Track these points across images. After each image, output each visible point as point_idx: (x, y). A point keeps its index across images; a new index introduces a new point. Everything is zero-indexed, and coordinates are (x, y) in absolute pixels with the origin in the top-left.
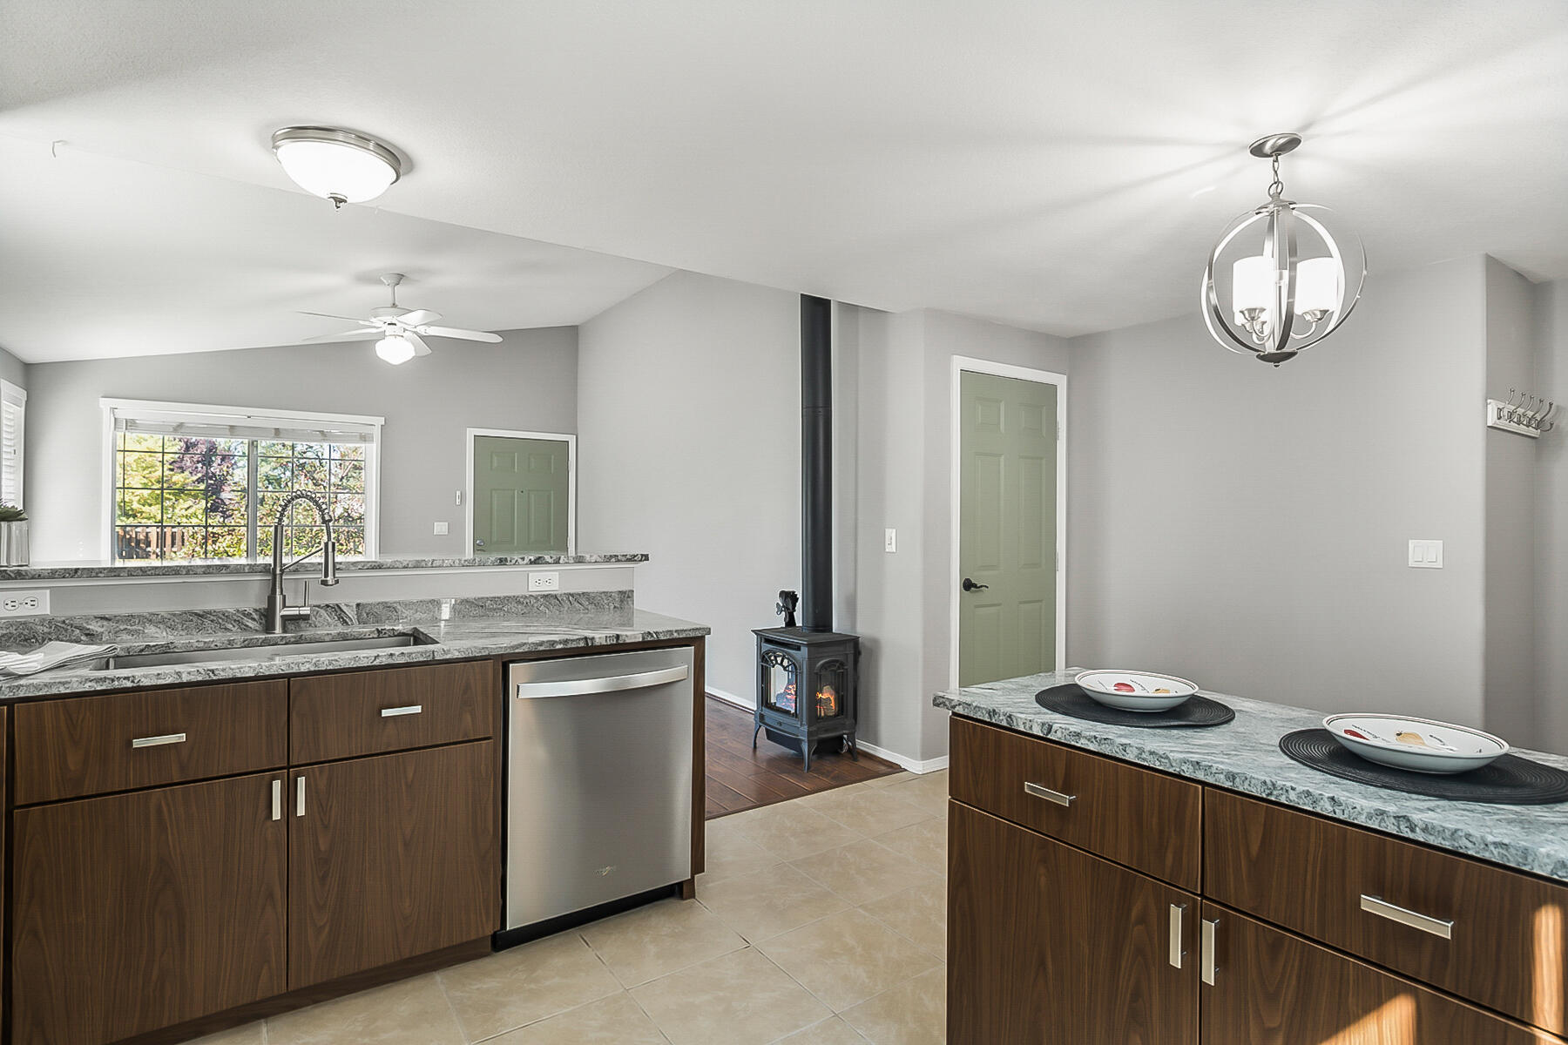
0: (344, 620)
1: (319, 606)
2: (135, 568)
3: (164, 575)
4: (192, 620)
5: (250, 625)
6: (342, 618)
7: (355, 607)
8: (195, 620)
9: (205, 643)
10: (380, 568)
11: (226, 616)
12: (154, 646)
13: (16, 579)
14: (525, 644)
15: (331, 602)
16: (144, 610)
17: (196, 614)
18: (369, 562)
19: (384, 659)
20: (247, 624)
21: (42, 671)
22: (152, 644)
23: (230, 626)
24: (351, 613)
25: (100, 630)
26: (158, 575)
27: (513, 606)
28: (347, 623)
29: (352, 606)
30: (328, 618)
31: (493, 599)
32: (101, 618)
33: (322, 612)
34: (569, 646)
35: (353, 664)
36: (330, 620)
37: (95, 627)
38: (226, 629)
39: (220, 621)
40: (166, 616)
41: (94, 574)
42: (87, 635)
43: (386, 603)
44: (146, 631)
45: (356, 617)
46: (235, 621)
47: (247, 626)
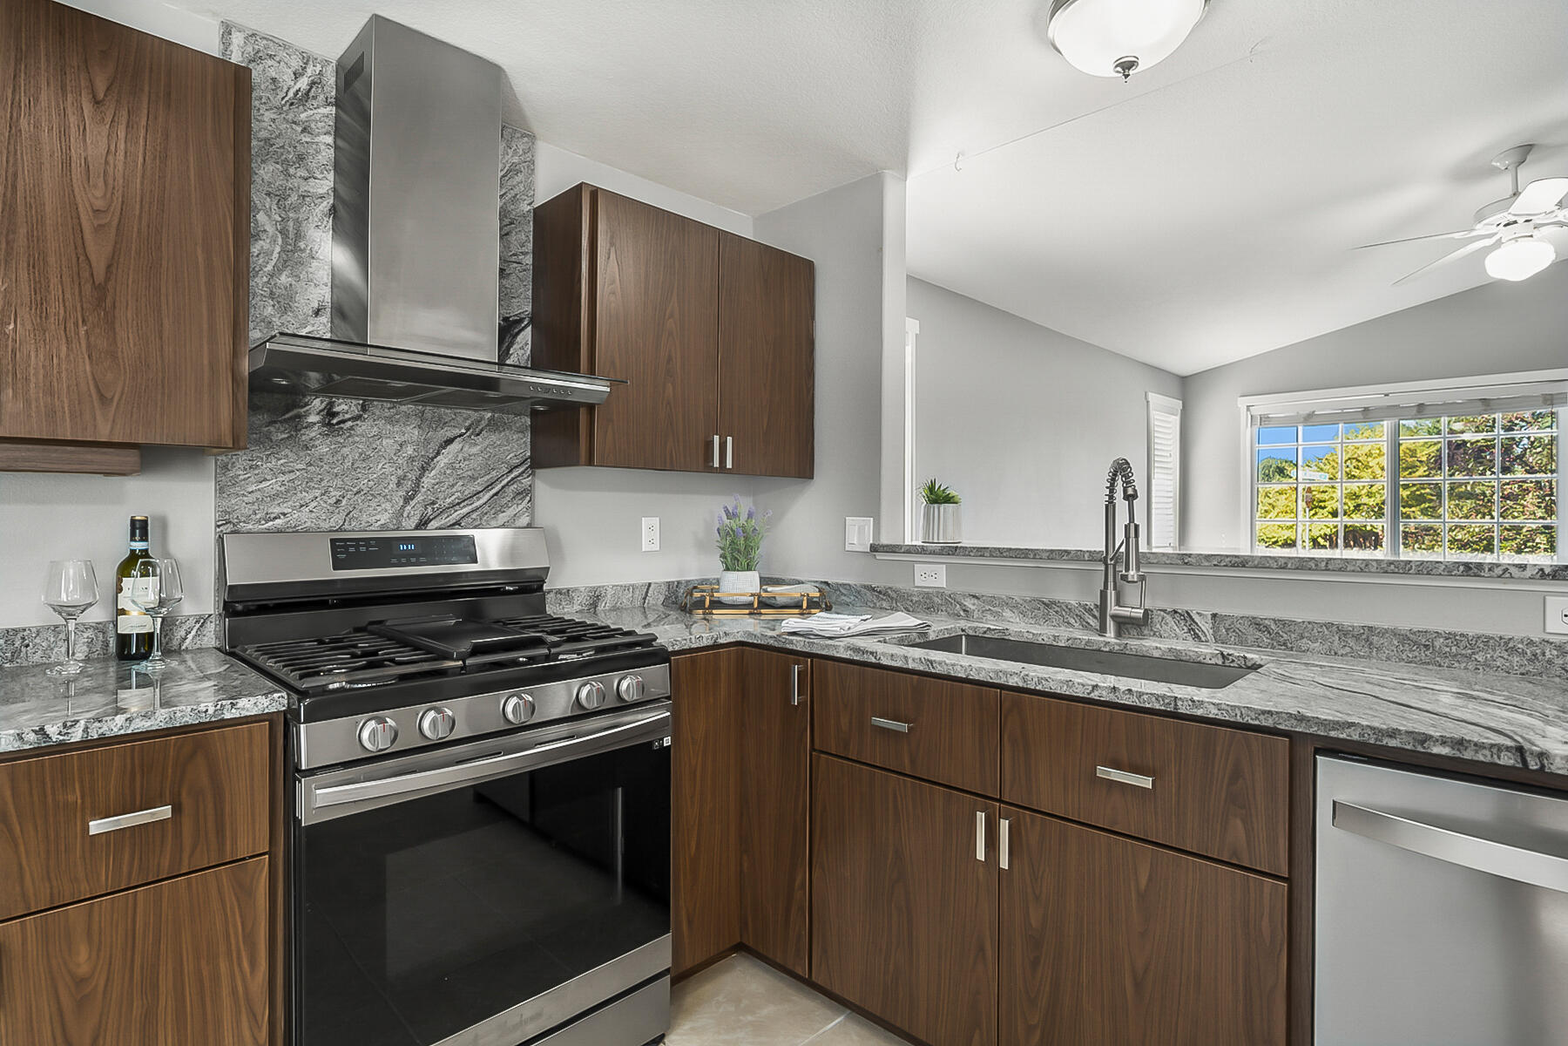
0: (1195, 633)
1: (1164, 611)
2: (995, 548)
3: (1016, 557)
4: (1039, 609)
5: (1092, 623)
6: (1193, 630)
7: (1210, 617)
8: (1042, 609)
9: (1034, 634)
10: (1244, 566)
11: (1069, 609)
12: (994, 630)
13: (921, 553)
14: (1353, 724)
15: (1181, 607)
16: (1002, 593)
17: (1043, 603)
18: (1227, 556)
19: (1104, 693)
20: (1089, 621)
21: (857, 635)
22: (992, 627)
23: (1072, 621)
24: (1205, 626)
25: (973, 607)
26: (1012, 557)
27: (1500, 657)
28: (1199, 637)
29: (1206, 616)
30: (1176, 627)
31: (1449, 636)
32: (974, 596)
33: (1169, 618)
34: (1468, 755)
35: (1065, 690)
36: (1177, 630)
37: (969, 603)
38: (1069, 623)
39: (1064, 613)
40: (1019, 600)
41: (967, 553)
42: (964, 611)
43: (1254, 618)
44: (1004, 614)
45: (1211, 631)
46: (1077, 615)
47: (1089, 624)
